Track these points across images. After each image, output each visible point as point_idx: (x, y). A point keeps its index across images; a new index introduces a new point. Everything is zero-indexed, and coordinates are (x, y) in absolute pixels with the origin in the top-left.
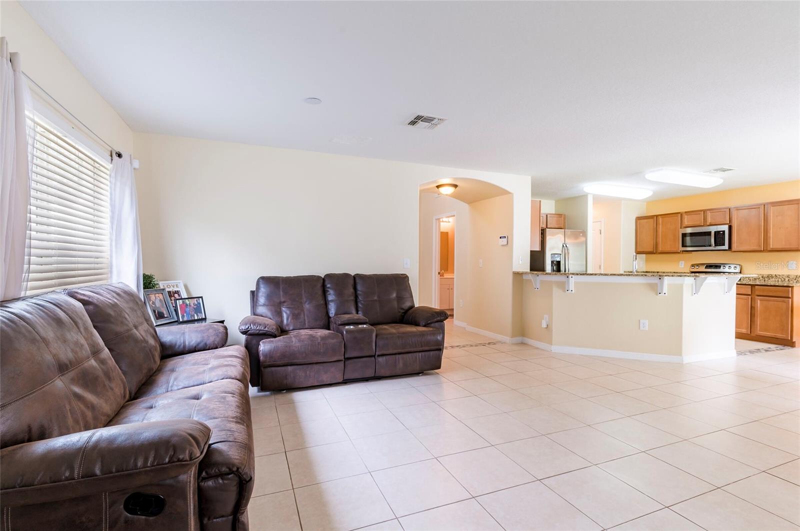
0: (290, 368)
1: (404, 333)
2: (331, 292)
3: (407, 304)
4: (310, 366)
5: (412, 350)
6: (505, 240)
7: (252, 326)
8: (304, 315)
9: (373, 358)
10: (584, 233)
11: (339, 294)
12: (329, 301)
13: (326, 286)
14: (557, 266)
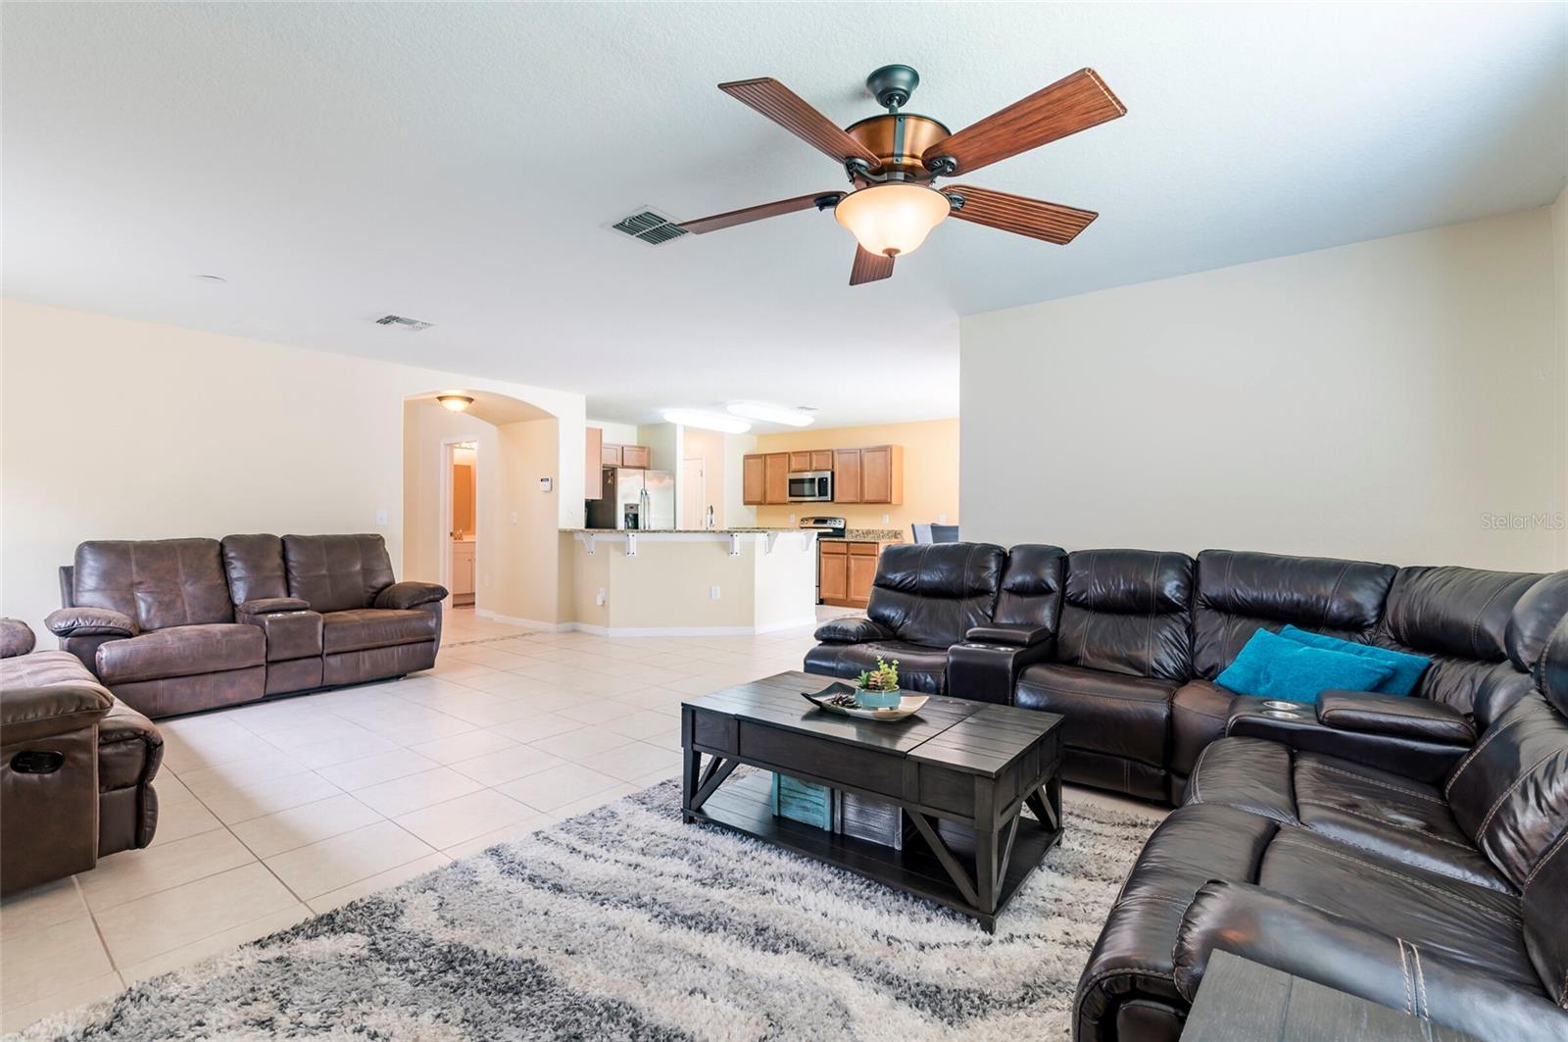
0: (162, 684)
1: (370, 620)
2: (237, 564)
3: (382, 580)
4: (201, 678)
5: (386, 643)
6: (548, 484)
7: (80, 621)
8: (183, 603)
9: (319, 659)
10: (672, 475)
11: (254, 567)
12: (233, 580)
13: (226, 555)
14: (634, 521)
